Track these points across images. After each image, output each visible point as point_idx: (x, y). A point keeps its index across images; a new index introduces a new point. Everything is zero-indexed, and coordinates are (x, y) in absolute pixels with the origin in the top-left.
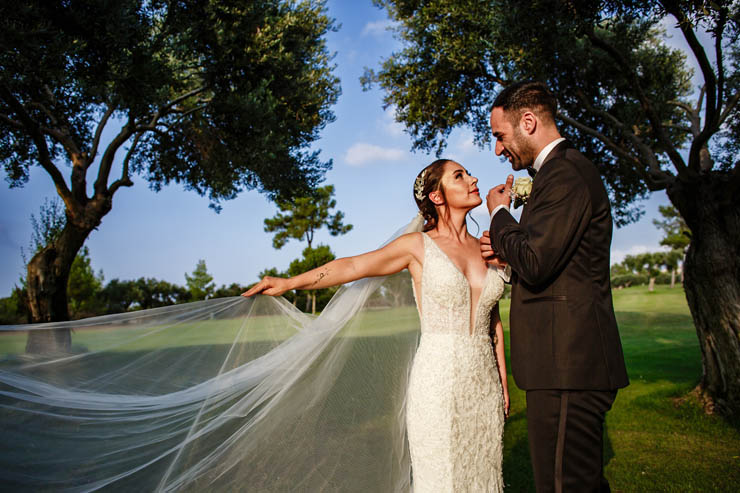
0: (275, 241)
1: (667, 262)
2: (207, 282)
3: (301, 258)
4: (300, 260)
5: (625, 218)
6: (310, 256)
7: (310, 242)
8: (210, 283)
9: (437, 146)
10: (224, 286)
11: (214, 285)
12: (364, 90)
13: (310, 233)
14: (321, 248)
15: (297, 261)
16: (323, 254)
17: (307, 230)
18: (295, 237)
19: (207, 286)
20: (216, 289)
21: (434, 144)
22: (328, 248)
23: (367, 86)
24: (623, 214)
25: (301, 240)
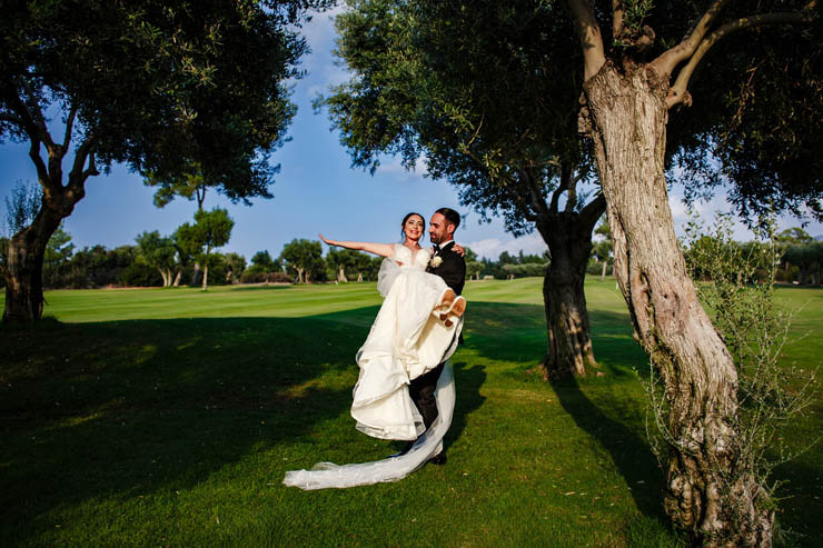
0: (156, 198)
1: (598, 252)
2: (64, 242)
3: (192, 222)
4: (191, 224)
5: (521, 230)
6: (204, 220)
7: (200, 202)
8: (68, 244)
9: (372, 164)
10: (86, 248)
11: (72, 246)
12: (316, 113)
13: (201, 191)
14: (218, 212)
15: (187, 225)
16: (219, 219)
17: (197, 188)
18: (183, 194)
19: (62, 247)
20: (75, 251)
21: (369, 162)
22: (226, 212)
23: (318, 109)
24: (520, 227)
25: (190, 199)
